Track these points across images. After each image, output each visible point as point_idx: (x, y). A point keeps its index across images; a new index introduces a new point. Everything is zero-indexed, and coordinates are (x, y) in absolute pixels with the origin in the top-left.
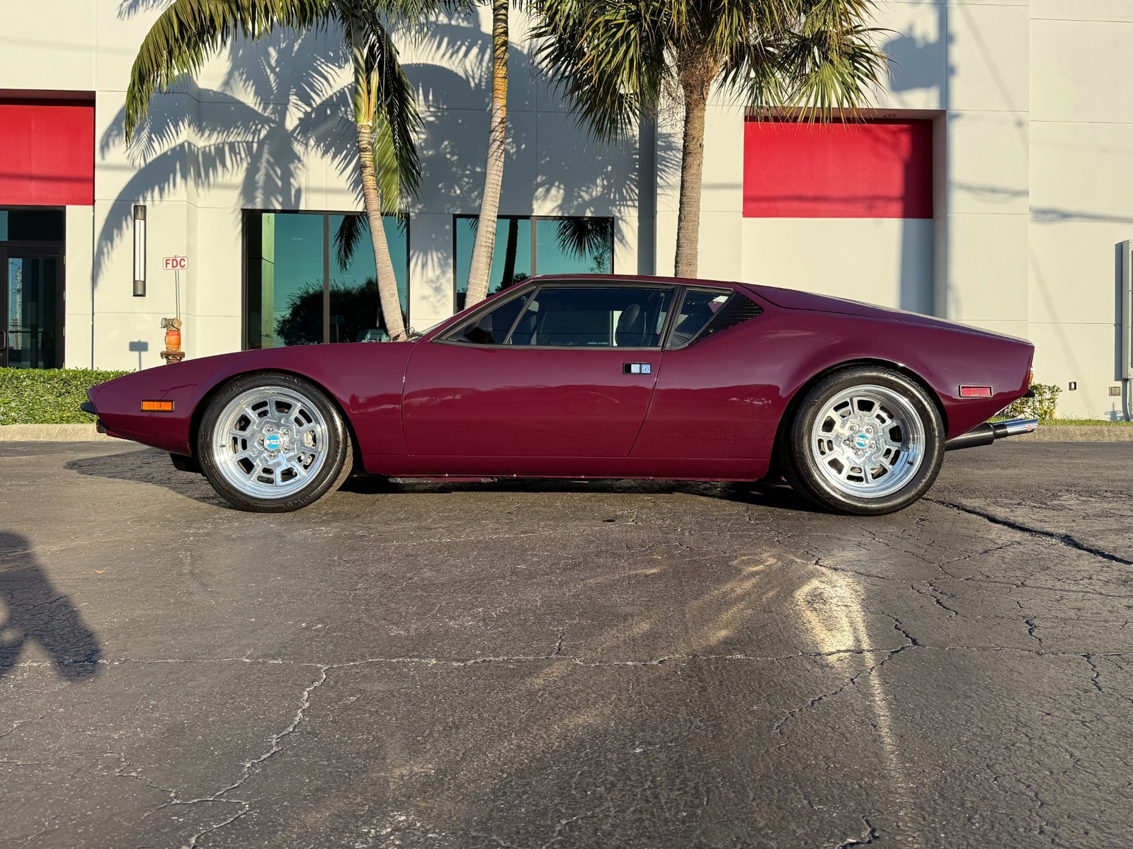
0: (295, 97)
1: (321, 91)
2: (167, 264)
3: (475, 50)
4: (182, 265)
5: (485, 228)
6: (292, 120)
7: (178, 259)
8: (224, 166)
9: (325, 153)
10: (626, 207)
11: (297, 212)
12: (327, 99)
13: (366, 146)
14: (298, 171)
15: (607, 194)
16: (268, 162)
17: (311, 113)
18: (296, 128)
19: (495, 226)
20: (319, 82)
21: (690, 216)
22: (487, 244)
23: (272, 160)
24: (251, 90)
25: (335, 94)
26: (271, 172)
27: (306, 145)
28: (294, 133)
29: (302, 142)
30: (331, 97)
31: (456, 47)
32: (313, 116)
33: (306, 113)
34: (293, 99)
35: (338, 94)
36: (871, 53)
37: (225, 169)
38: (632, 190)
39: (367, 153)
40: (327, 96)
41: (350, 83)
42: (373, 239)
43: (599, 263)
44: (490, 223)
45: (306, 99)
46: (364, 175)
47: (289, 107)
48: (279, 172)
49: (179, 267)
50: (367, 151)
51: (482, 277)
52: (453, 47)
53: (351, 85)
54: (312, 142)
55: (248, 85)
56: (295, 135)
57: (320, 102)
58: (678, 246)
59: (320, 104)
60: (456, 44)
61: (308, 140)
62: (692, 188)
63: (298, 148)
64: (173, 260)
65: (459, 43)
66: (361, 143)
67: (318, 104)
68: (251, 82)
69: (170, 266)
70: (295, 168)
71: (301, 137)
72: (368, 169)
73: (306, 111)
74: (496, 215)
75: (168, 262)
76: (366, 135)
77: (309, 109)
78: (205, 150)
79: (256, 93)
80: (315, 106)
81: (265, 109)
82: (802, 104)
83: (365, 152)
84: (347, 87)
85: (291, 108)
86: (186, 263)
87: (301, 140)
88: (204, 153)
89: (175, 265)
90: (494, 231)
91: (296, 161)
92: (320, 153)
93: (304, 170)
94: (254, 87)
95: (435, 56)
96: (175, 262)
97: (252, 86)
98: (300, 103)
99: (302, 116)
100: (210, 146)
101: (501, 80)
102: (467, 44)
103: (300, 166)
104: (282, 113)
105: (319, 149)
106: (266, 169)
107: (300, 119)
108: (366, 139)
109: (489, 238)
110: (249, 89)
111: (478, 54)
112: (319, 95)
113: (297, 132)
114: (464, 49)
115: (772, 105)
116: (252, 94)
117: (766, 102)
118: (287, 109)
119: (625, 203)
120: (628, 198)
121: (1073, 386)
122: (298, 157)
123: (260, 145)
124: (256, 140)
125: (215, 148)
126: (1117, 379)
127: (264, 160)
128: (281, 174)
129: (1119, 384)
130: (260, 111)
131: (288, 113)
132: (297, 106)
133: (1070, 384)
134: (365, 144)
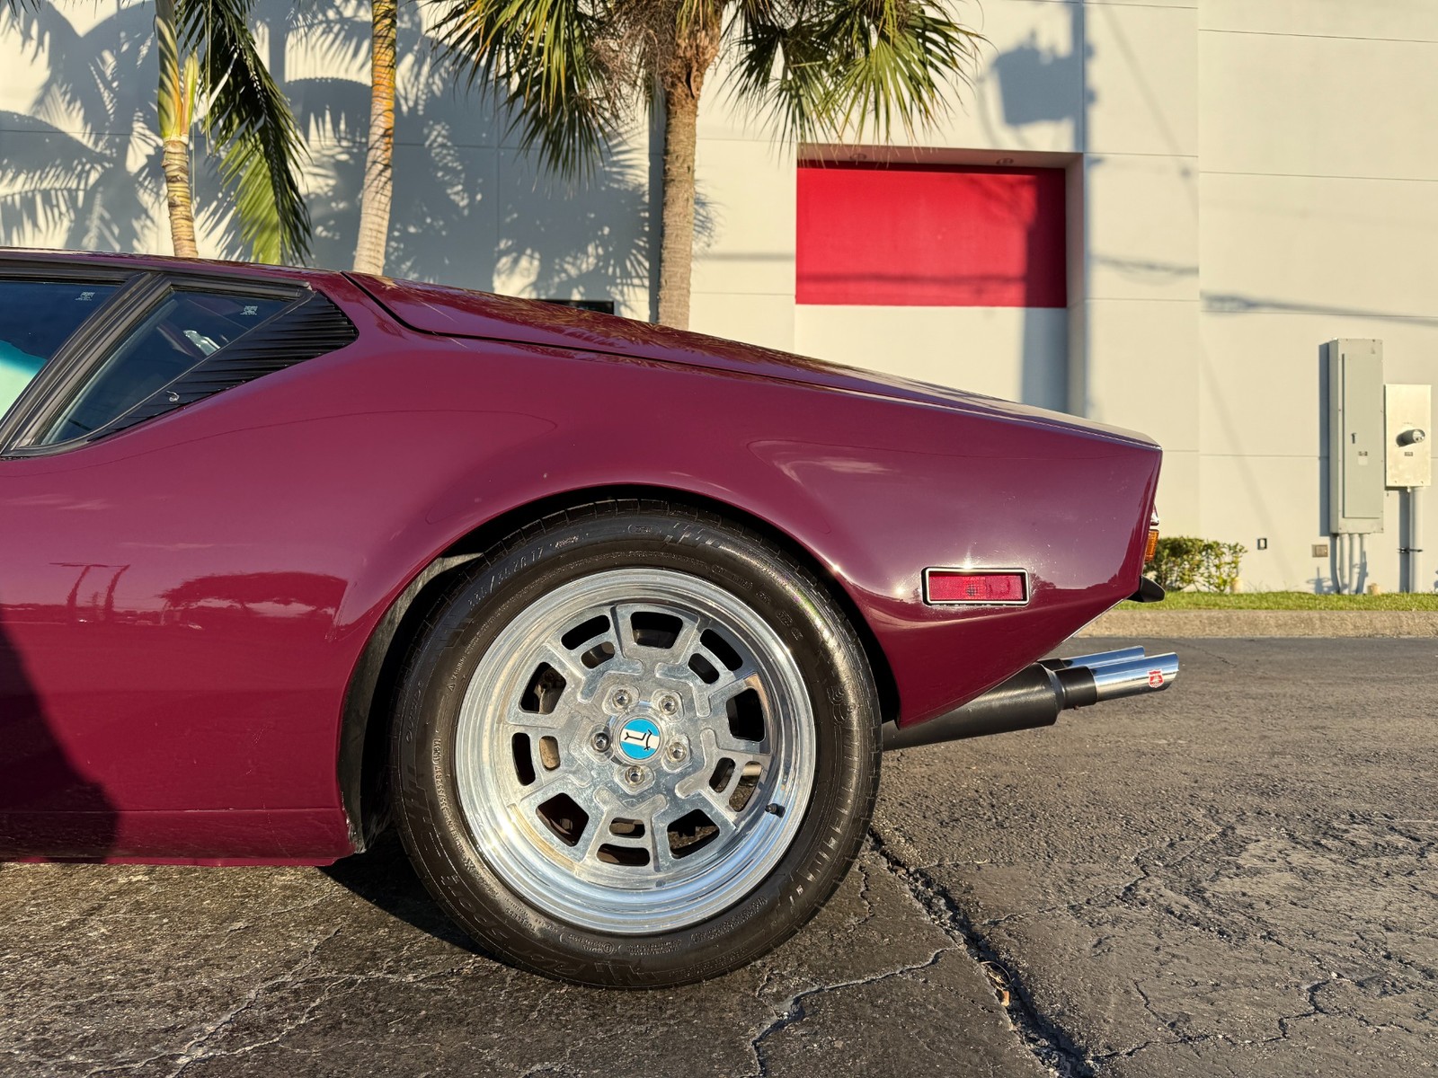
0: (141, 124)
3: (409, 59)
6: (137, 158)
8: (35, 224)
10: (631, 288)
13: (176, 173)
14: (146, 231)
15: (602, 267)
16: (102, 218)
18: (142, 170)
21: (675, 279)
23: (107, 216)
24: (78, 115)
26: (107, 233)
27: (159, 195)
28: (140, 176)
29: (152, 190)
34: (139, 127)
36: (950, 25)
37: (36, 228)
38: (640, 263)
39: (177, 184)
46: (173, 218)
47: (132, 139)
48: (116, 231)
50: (178, 181)
55: (74, 108)
56: (141, 179)
61: (159, 184)
63: (146, 198)
66: (168, 169)
68: (78, 104)
71: (149, 184)
72: (179, 206)
73: (157, 145)
76: (175, 156)
77: (161, 144)
78: (6, 200)
79: (85, 120)
81: (96, 143)
83: (174, 182)
85: (136, 141)
87: (150, 186)
91: (143, 217)
93: (155, 229)
94: (82, 112)
97: (80, 109)
98: (148, 133)
99: (151, 151)
100: (13, 195)
103: (148, 223)
104: (122, 147)
106: (99, 228)
107: (148, 157)
108: (177, 162)
110: (74, 114)
113: (143, 175)
116: (79, 122)
118: (129, 142)
119: (629, 281)
120: (634, 274)
121: (1262, 544)
122: (145, 211)
123: (89, 195)
124: (82, 186)
125: (22, 198)
126: (1323, 534)
127: (95, 216)
128: (120, 234)
129: (1326, 540)
130: (90, 145)
131: (130, 148)
132: (144, 137)
133: (1259, 541)
134: (174, 170)
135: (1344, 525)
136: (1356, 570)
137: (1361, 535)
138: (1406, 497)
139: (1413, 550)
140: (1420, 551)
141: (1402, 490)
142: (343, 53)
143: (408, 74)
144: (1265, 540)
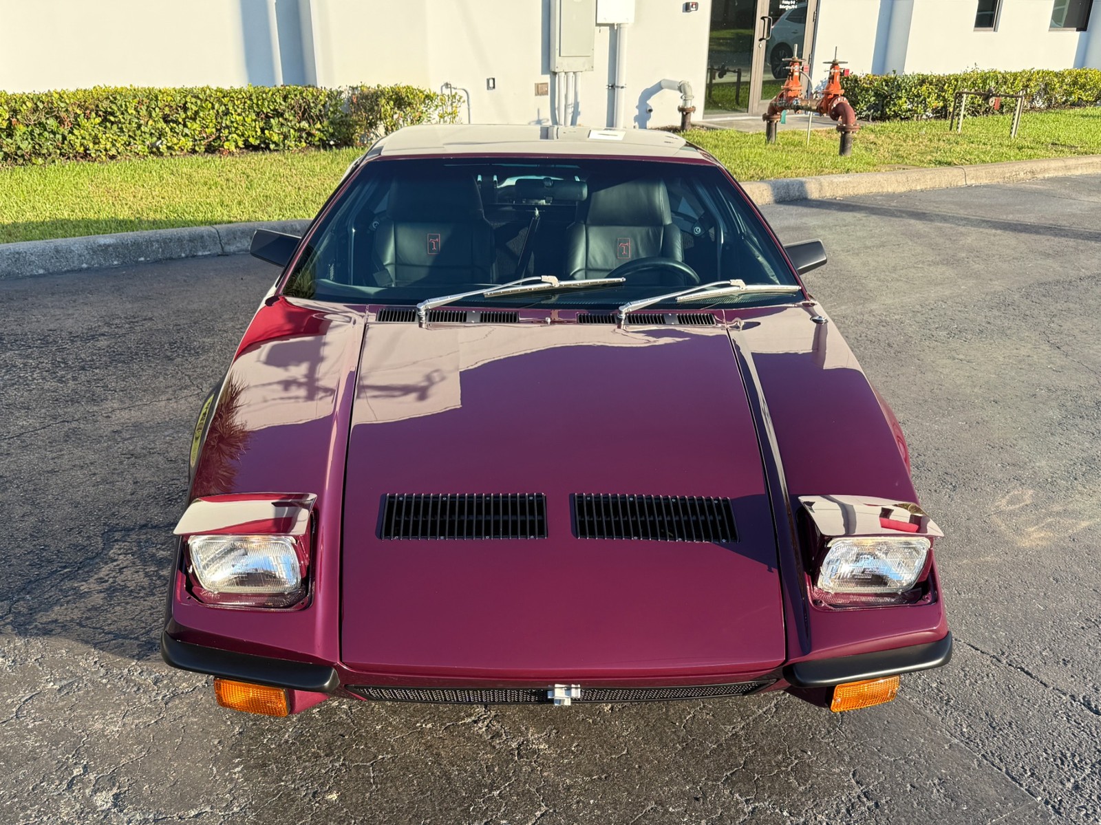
121: (491, 84)
126: (543, 72)
129: (547, 79)
133: (488, 80)
135: (559, 63)
136: (570, 110)
137: (574, 73)
138: (615, 31)
139: (618, 87)
140: (622, 87)
141: (611, 26)
144: (494, 79)
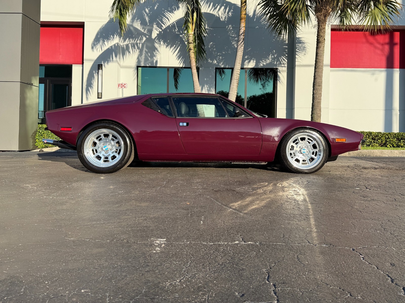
0: (156, 26)
1: (166, 23)
2: (119, 86)
3: (223, 8)
4: (125, 86)
5: (236, 72)
6: (154, 35)
7: (123, 84)
8: (129, 52)
9: (167, 46)
11: (156, 67)
12: (168, 26)
13: (191, 42)
14: (157, 55)
15: (273, 61)
16: (146, 51)
17: (161, 32)
18: (156, 38)
19: (240, 71)
20: (165, 20)
22: (237, 78)
23: (147, 51)
24: (139, 22)
25: (171, 24)
26: (147, 55)
27: (160, 44)
28: (155, 39)
29: (158, 43)
30: (169, 25)
31: (216, 6)
32: (162, 32)
33: (160, 32)
34: (155, 26)
35: (172, 24)
36: (397, 3)
37: (130, 53)
39: (192, 44)
40: (168, 25)
41: (176, 20)
42: (193, 77)
43: (263, 86)
44: (238, 70)
45: (160, 27)
46: (190, 53)
47: (153, 29)
48: (149, 55)
49: (123, 87)
50: (192, 43)
51: (235, 91)
52: (215, 6)
53: (177, 21)
54: (162, 43)
55: (138, 21)
56: (155, 40)
57: (165, 27)
58: (315, 79)
59: (165, 28)
60: (216, 5)
61: (160, 41)
62: (321, 56)
63: (157, 45)
64: (121, 85)
65: (217, 5)
66: (189, 40)
67: (164, 28)
68: (139, 20)
69: (120, 87)
70: (156, 53)
71: (158, 41)
72: (192, 50)
73: (160, 31)
74: (240, 67)
75: (119, 85)
76: (191, 37)
77: (161, 30)
78: (122, 46)
79: (141, 24)
80: (163, 29)
81: (144, 31)
82: (365, 24)
83: (191, 44)
84: (175, 22)
85: (154, 30)
86: (126, 86)
87: (158, 42)
88: (122, 47)
89: (122, 86)
90: (239, 73)
91: (156, 51)
92: (165, 46)
93: (159, 54)
94: (140, 22)
95: (208, 10)
96: (122, 85)
97: (139, 21)
98: (157, 28)
99: (158, 33)
100: (124, 45)
101: (243, 15)
102: (220, 5)
103: (158, 52)
104: (150, 31)
105: (165, 45)
106: (145, 54)
107: (157, 34)
108: (191, 39)
109: (238, 76)
110: (138, 22)
111: (224, 9)
112: (164, 24)
113: (156, 39)
114: (219, 7)
115: (348, 24)
116: (139, 25)
117: (346, 24)
118: (153, 30)
119: (281, 65)
120: (282, 63)
122: (157, 49)
123: (143, 45)
124: (141, 42)
125: (126, 46)
127: (144, 51)
128: (150, 55)
130: (143, 31)
131: (153, 32)
132: (156, 29)
134: (191, 41)
142: (206, 5)
143: (223, 12)
